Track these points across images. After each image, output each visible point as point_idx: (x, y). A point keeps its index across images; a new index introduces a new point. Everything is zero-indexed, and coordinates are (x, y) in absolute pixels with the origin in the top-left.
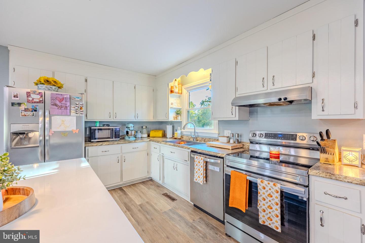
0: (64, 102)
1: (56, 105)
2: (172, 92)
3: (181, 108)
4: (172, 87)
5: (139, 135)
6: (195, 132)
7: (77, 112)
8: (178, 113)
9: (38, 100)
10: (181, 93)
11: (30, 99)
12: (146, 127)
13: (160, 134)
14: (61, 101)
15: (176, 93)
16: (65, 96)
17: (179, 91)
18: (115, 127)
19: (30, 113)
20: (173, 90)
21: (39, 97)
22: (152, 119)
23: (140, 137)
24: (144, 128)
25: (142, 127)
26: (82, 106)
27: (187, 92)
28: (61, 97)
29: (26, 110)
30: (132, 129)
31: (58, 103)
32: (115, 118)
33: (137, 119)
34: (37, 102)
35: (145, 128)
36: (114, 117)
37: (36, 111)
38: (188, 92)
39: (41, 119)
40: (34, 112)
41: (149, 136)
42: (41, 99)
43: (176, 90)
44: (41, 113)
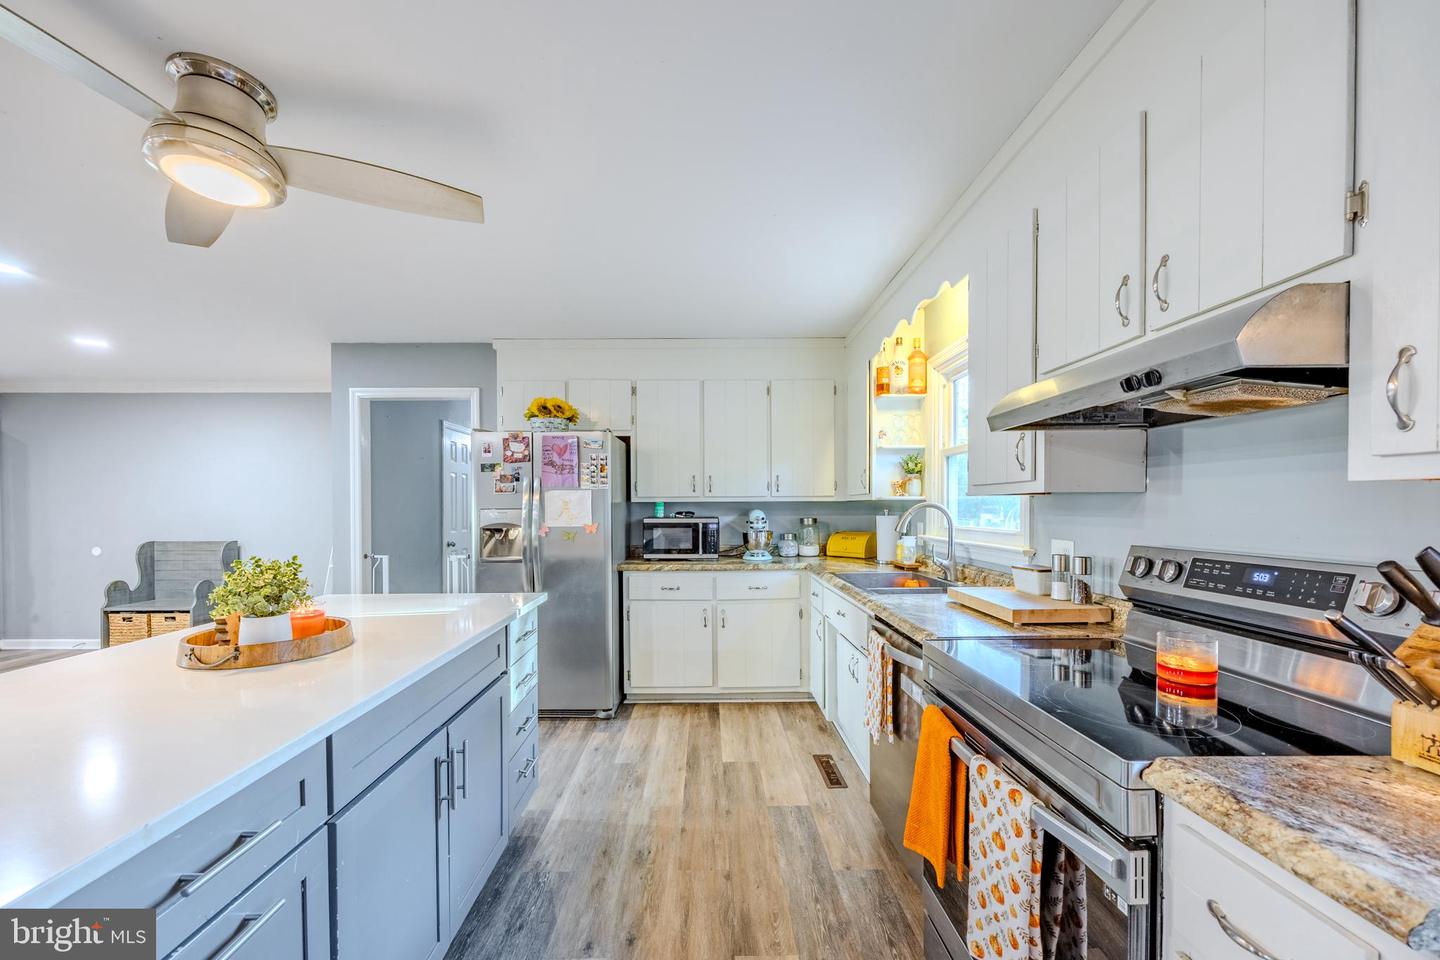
0: (567, 456)
1: (552, 464)
2: (882, 388)
3: (924, 449)
4: (880, 371)
5: (789, 548)
6: (950, 543)
7: (594, 480)
8: (913, 467)
9: (520, 456)
10: (924, 390)
11: (509, 453)
12: (815, 521)
13: (858, 545)
14: (561, 453)
15: (899, 391)
16: (570, 441)
17: (911, 380)
18: (705, 521)
19: (508, 485)
20: (885, 381)
21: (522, 447)
22: (832, 493)
23: (793, 552)
24: (809, 526)
25: (802, 521)
26: (603, 462)
27: (943, 380)
28: (561, 444)
29: (503, 478)
30: (760, 525)
31: (555, 458)
32: (707, 493)
33: (777, 494)
34: (520, 461)
35: (811, 522)
36: (707, 490)
37: (517, 480)
38: (948, 380)
39: (526, 497)
40: (515, 483)
41: (823, 551)
42: (526, 453)
43: (899, 381)
44: (525, 482)
